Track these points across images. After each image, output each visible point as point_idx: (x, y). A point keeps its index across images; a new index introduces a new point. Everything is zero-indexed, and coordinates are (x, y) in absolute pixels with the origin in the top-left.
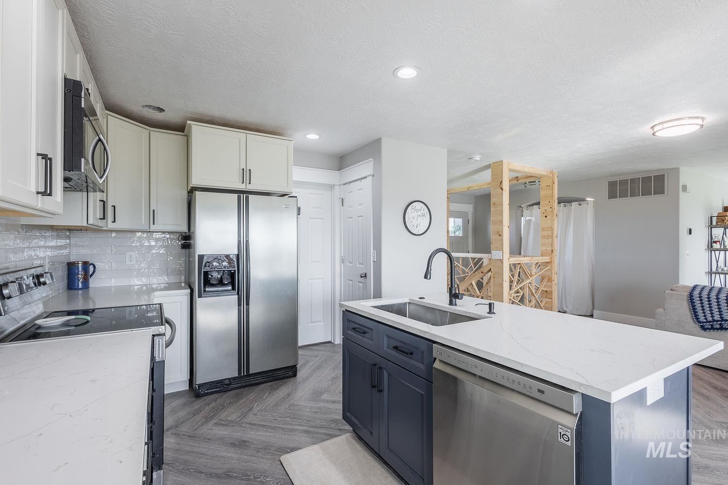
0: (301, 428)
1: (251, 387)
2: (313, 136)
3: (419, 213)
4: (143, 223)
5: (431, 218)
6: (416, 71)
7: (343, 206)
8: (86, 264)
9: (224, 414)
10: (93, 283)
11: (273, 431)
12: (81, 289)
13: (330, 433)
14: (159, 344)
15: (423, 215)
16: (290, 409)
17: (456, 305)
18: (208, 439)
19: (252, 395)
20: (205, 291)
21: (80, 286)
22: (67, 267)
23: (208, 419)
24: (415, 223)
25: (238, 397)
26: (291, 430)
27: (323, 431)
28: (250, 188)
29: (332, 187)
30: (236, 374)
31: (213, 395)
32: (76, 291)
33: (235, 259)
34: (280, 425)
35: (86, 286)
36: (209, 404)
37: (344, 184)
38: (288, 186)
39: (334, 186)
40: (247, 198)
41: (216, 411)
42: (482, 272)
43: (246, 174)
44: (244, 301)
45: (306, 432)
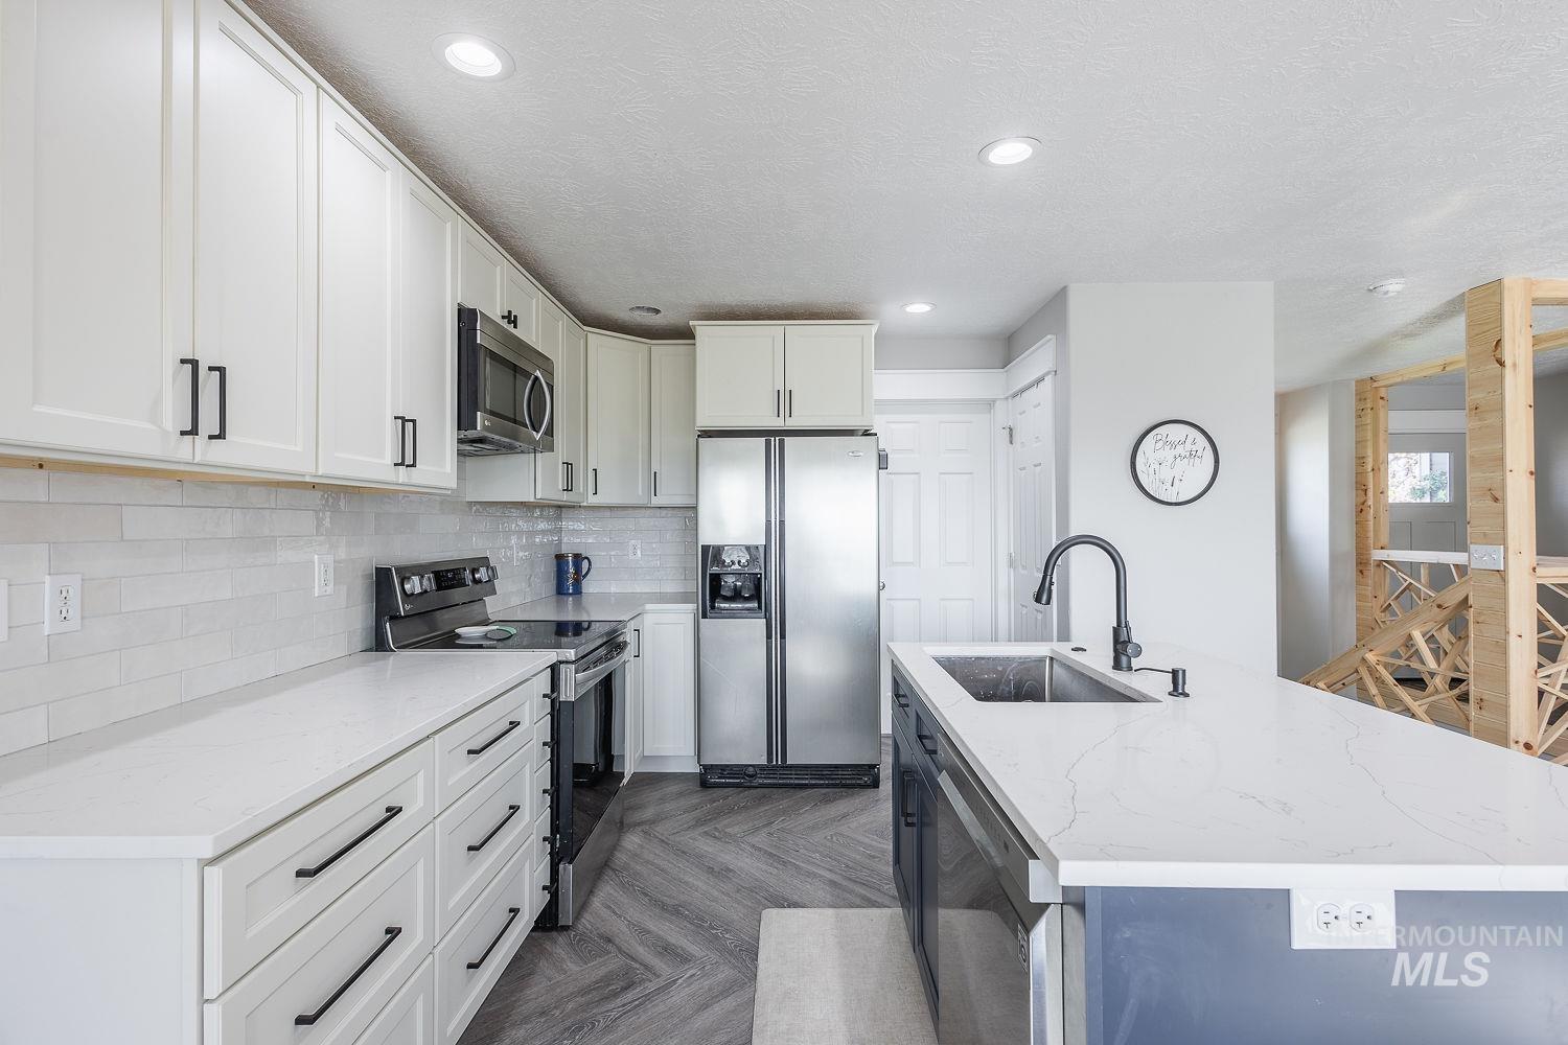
0: (828, 875)
1: (792, 790)
2: (919, 308)
3: (1180, 450)
4: (640, 493)
5: (1217, 461)
6: (1031, 146)
7: (1011, 443)
8: (578, 558)
9: (726, 822)
10: (590, 586)
11: (781, 867)
12: (570, 594)
13: (874, 898)
14: (566, 676)
15: (1192, 455)
16: (831, 841)
17: (1130, 668)
18: (683, 852)
19: (785, 803)
20: (713, 607)
21: (571, 591)
22: (555, 562)
23: (699, 822)
24: (1166, 473)
25: (761, 800)
26: (810, 874)
27: (864, 892)
28: (793, 423)
29: (990, 404)
30: (763, 761)
31: (726, 790)
32: (565, 598)
33: (762, 550)
34: (797, 860)
35: (578, 591)
36: (714, 802)
37: (1015, 396)
38: (863, 414)
39: (994, 401)
40: (782, 443)
41: (718, 814)
42: (1439, 606)
43: (784, 400)
44: (777, 633)
45: (833, 883)
